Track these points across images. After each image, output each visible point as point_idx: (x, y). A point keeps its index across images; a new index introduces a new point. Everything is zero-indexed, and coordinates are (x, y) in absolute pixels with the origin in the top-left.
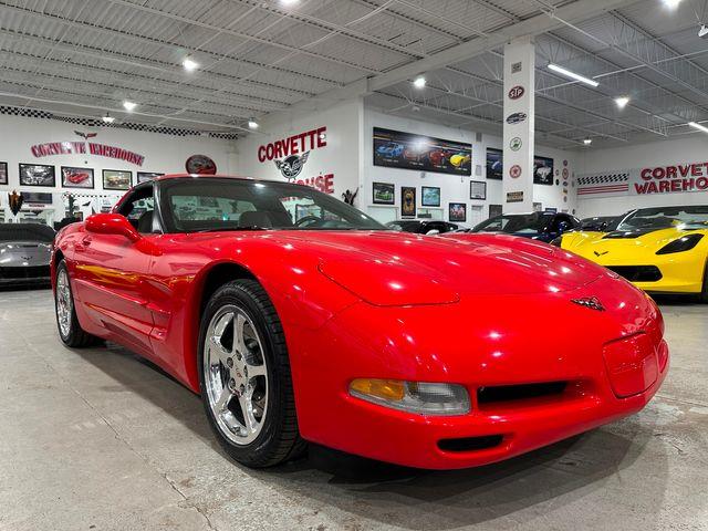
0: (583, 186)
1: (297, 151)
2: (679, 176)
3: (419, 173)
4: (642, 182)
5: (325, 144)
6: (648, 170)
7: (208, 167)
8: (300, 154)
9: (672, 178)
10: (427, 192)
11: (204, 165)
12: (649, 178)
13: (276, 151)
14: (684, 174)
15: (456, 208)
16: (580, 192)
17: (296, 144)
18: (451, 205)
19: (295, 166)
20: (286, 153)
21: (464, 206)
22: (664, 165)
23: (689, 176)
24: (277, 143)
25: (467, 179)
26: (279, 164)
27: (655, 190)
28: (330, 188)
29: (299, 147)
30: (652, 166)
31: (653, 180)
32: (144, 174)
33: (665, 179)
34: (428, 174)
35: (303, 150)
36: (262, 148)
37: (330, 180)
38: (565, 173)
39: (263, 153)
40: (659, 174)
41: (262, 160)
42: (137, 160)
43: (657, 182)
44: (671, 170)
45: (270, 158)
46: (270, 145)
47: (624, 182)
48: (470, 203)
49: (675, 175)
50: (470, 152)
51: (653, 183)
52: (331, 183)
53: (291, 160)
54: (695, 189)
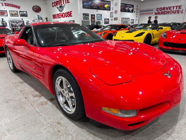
0: (141, 13)
1: (62, 4)
2: (166, 10)
3: (96, 10)
4: (156, 12)
5: (69, 2)
6: (158, 8)
7: (39, 9)
8: (63, 5)
9: (164, 11)
10: (98, 15)
11: (38, 8)
12: (158, 10)
13: (57, 4)
14: (167, 9)
15: (106, 20)
16: (141, 14)
17: (62, 2)
18: (105, 19)
19: (62, 8)
20: (59, 5)
21: (109, 19)
22: (162, 7)
23: (168, 10)
24: (57, 2)
25: (109, 12)
26: (58, 8)
27: (159, 14)
28: (71, 15)
29: (62, 3)
30: (159, 7)
31: (159, 11)
32: (21, 11)
33: (162, 11)
34: (98, 10)
35: (64, 4)
36: (53, 3)
37: (71, 13)
38: (137, 9)
39: (53, 5)
40: (161, 9)
41: (53, 7)
42: (19, 7)
43: (160, 12)
44: (164, 8)
45: (55, 6)
46: (55, 2)
47: (152, 12)
48: (110, 19)
49: (165, 10)
50: (110, 4)
51: (159, 12)
52: (71, 14)
53: (61, 7)
54: (169, 14)
